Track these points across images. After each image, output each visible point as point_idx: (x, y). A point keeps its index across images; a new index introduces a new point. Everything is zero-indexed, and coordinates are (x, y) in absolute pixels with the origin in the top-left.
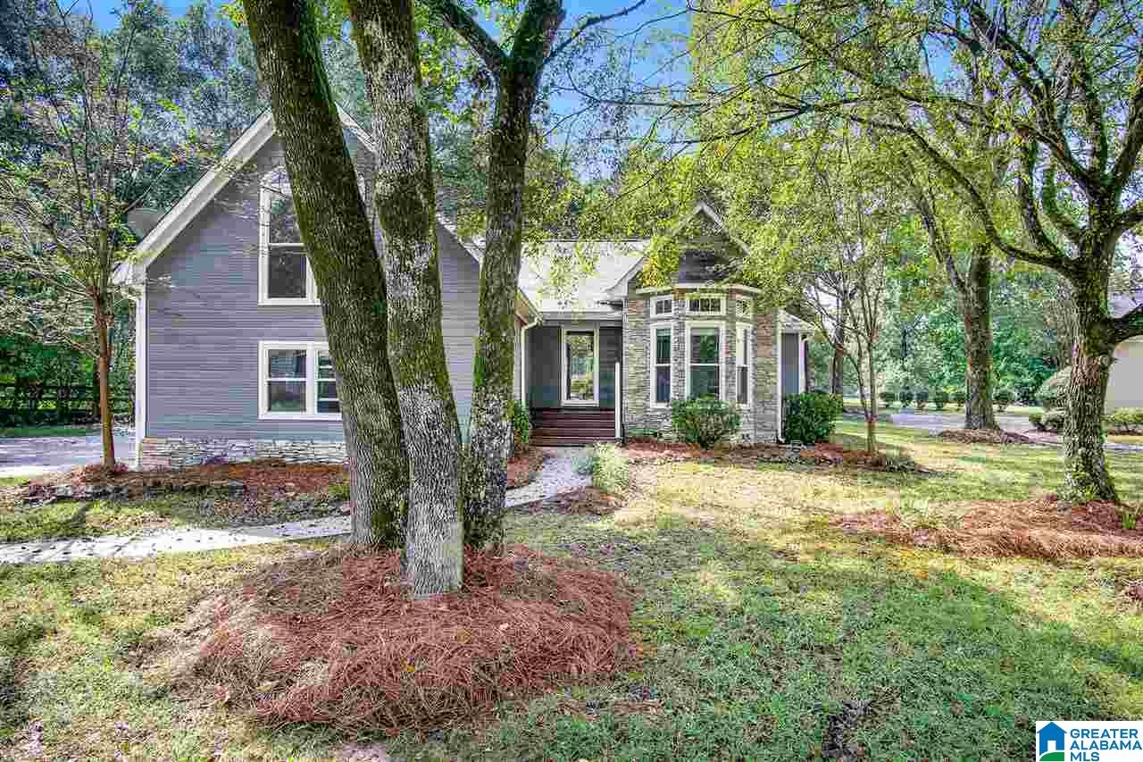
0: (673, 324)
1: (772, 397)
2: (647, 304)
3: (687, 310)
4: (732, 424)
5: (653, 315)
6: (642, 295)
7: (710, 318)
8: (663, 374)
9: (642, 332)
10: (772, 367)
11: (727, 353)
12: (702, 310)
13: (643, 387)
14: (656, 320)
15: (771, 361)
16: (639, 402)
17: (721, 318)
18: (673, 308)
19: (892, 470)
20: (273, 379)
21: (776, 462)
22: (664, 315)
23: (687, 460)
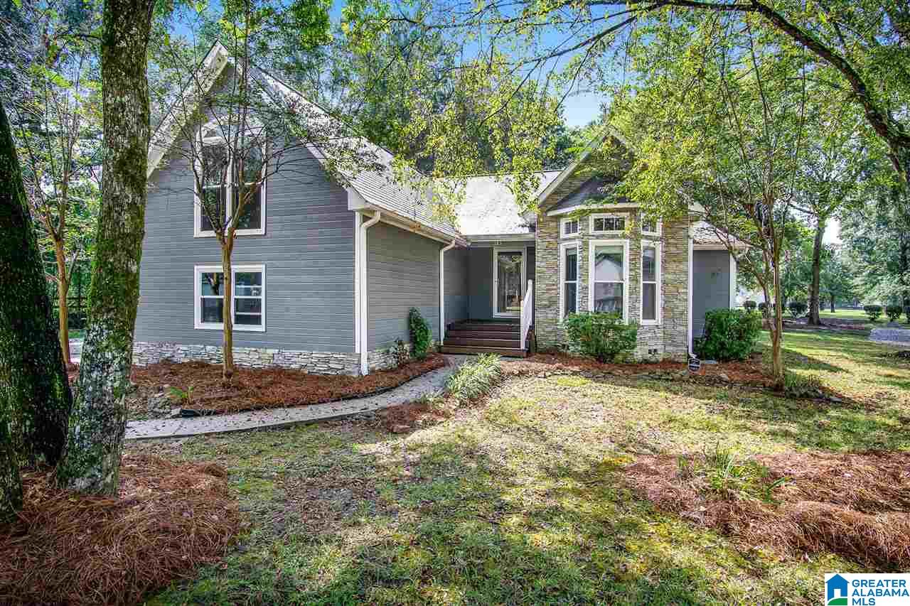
0: (578, 243)
1: (682, 314)
2: (558, 226)
3: (591, 230)
4: (631, 339)
5: (563, 235)
6: (552, 217)
7: (613, 237)
8: (571, 290)
9: (554, 251)
10: (684, 283)
11: (631, 270)
12: (606, 229)
13: (553, 303)
14: (565, 240)
15: (683, 277)
16: (550, 316)
17: (624, 236)
18: (579, 228)
19: (792, 397)
20: (205, 297)
21: (667, 380)
22: (572, 235)
23: (574, 373)
